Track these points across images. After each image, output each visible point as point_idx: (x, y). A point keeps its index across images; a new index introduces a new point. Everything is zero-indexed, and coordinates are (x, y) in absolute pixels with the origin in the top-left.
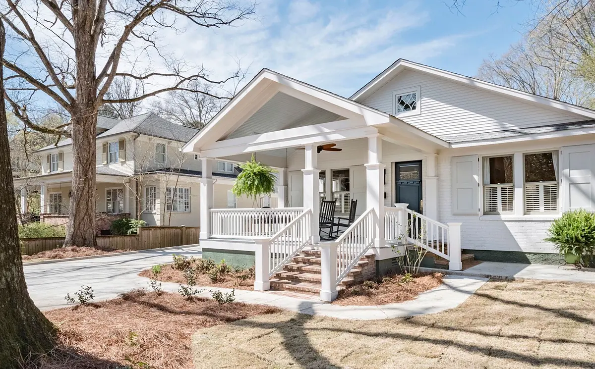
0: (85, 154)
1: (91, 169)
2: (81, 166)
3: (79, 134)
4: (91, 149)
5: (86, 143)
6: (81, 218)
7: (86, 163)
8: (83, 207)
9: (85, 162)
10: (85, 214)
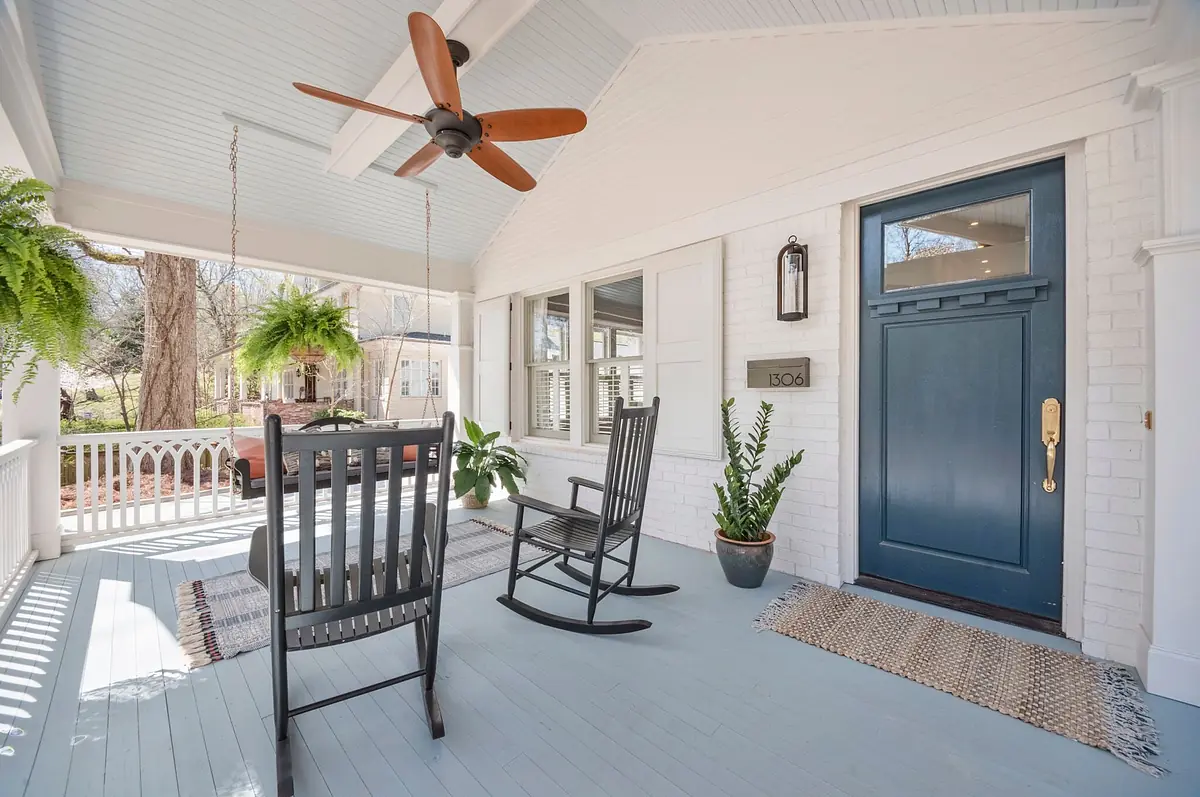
0: (162, 298)
1: (176, 325)
2: (155, 321)
3: (153, 260)
4: (176, 288)
5: (166, 277)
6: (156, 419)
7: (165, 316)
8: (159, 399)
9: (163, 312)
10: (165, 411)
